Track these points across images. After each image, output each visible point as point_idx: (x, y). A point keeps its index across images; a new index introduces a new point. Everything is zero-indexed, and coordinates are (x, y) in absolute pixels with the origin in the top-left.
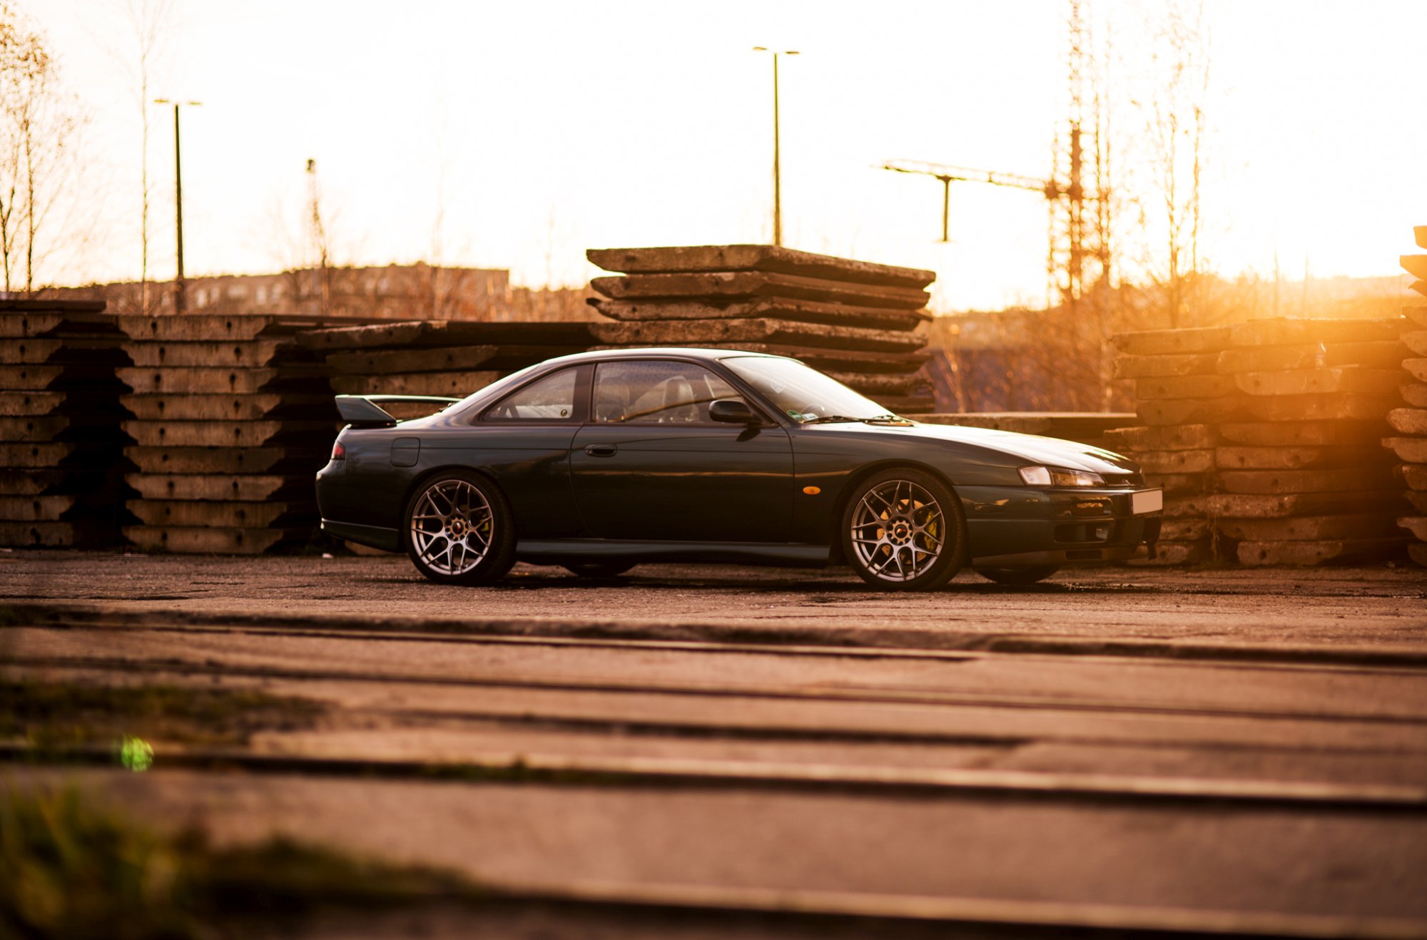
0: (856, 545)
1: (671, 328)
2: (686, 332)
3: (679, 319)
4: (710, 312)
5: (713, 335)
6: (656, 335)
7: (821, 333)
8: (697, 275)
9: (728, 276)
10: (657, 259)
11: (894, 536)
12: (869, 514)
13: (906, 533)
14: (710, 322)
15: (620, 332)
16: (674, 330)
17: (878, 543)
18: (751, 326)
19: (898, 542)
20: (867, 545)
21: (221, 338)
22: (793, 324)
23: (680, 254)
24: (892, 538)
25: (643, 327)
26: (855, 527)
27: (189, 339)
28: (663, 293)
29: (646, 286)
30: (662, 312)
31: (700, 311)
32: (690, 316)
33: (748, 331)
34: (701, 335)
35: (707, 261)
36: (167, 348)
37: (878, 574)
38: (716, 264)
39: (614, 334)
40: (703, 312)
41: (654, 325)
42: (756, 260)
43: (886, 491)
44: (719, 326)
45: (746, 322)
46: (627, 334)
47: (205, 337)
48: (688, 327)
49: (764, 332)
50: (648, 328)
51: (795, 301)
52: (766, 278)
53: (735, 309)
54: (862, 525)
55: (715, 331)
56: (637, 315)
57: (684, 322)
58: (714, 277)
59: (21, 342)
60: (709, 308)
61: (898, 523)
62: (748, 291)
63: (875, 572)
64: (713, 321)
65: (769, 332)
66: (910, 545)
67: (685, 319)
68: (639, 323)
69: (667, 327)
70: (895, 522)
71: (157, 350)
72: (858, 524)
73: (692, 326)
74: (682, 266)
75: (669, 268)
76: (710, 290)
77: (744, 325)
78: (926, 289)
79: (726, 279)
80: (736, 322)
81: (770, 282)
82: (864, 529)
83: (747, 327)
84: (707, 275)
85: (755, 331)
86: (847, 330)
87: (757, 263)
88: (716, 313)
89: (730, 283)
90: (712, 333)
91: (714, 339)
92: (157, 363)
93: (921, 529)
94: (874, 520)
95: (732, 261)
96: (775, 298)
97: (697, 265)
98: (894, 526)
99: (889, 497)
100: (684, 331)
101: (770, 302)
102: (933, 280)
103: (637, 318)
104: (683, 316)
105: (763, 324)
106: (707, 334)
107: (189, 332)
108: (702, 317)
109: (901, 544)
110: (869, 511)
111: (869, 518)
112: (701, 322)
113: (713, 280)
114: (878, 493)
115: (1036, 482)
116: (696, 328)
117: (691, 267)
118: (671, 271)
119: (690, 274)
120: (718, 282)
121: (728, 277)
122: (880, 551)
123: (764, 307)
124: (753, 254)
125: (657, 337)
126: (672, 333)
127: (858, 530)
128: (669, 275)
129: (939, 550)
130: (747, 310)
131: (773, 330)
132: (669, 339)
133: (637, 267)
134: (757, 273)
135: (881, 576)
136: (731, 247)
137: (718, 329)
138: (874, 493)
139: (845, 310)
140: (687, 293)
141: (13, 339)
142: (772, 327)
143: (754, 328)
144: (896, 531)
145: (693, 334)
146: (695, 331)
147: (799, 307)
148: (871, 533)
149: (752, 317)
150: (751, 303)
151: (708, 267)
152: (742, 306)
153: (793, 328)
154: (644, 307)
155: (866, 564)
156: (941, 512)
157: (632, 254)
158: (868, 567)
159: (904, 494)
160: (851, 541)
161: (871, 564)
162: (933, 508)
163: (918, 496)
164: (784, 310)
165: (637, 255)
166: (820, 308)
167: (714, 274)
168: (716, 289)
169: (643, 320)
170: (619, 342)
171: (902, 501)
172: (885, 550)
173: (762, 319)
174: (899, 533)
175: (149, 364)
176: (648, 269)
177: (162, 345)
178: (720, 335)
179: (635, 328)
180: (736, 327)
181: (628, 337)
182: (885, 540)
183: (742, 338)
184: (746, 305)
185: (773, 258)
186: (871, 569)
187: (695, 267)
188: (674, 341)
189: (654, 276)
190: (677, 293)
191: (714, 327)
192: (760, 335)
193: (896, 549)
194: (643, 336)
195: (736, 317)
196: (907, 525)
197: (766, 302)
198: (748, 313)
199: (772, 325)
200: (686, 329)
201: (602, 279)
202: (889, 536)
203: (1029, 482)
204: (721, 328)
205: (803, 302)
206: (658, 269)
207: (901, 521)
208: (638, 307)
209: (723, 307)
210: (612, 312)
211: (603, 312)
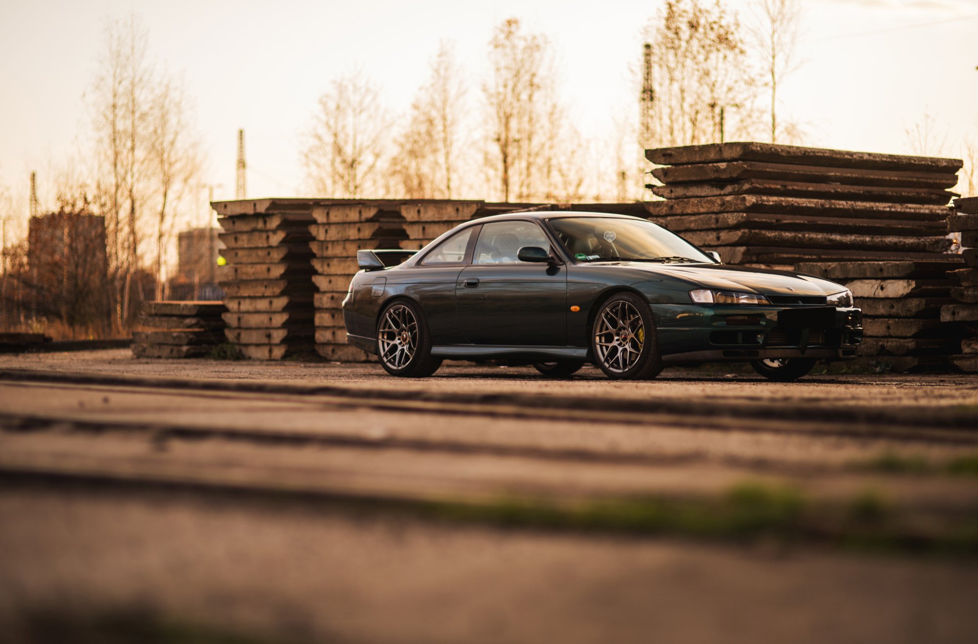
0: (598, 347)
1: (691, 203)
2: (699, 206)
3: (697, 197)
4: (714, 191)
5: (715, 208)
6: (682, 209)
7: (813, 205)
8: (705, 165)
9: (723, 165)
10: (683, 155)
15: (662, 208)
16: (692, 205)
18: (737, 200)
20: (605, 347)
21: (453, 219)
22: (775, 198)
23: (697, 151)
25: (675, 203)
26: (598, 334)
27: (436, 220)
28: (686, 179)
29: (676, 174)
30: (687, 192)
31: (709, 190)
32: (703, 194)
33: (736, 204)
34: (708, 208)
35: (712, 155)
36: (427, 226)
37: (609, 367)
38: (718, 157)
39: (658, 209)
40: (710, 191)
41: (682, 201)
42: (740, 153)
43: (615, 309)
44: (719, 201)
45: (734, 198)
46: (665, 208)
47: (445, 218)
48: (700, 202)
49: (745, 204)
50: (678, 204)
51: (780, 182)
52: (745, 166)
53: (729, 189)
54: (603, 332)
55: (716, 205)
56: (673, 195)
57: (698, 199)
58: (715, 166)
59: (358, 225)
60: (714, 188)
62: (735, 176)
64: (716, 198)
65: (748, 204)
66: (627, 347)
67: (701, 197)
68: (673, 200)
69: (688, 203)
70: (622, 331)
71: (421, 228)
73: (703, 202)
74: (698, 160)
75: (691, 161)
76: (713, 176)
77: (733, 200)
78: (956, 174)
79: (722, 167)
80: (728, 198)
81: (749, 168)
82: (604, 336)
84: (711, 165)
85: (739, 204)
86: (847, 203)
87: (741, 155)
88: (717, 192)
89: (724, 169)
90: (715, 206)
91: (715, 210)
92: (421, 237)
93: (633, 335)
95: (727, 154)
96: (753, 180)
97: (707, 158)
98: (621, 333)
99: (616, 313)
100: (698, 205)
101: (750, 183)
102: (961, 167)
103: (673, 197)
104: (699, 195)
105: (744, 199)
106: (712, 207)
107: (437, 215)
108: (710, 195)
109: (623, 346)
111: (606, 328)
112: (709, 198)
113: (715, 169)
115: (702, 301)
116: (705, 203)
117: (703, 160)
118: (692, 163)
119: (701, 165)
120: (718, 170)
121: (723, 166)
123: (747, 186)
124: (738, 149)
125: (682, 210)
126: (691, 206)
128: (690, 166)
130: (736, 189)
131: (751, 203)
132: (689, 211)
133: (673, 161)
134: (740, 162)
136: (727, 144)
137: (718, 203)
139: (840, 188)
140: (699, 178)
141: (355, 223)
142: (751, 201)
143: (739, 202)
145: (703, 208)
146: (704, 205)
147: (785, 186)
149: (739, 194)
150: (739, 184)
151: (713, 159)
152: (733, 186)
153: (773, 201)
154: (677, 189)
157: (669, 152)
158: (604, 361)
164: (765, 188)
165: (673, 152)
166: (823, 187)
167: (715, 164)
168: (716, 175)
169: (676, 198)
170: (661, 214)
173: (744, 195)
175: (417, 237)
176: (679, 162)
177: (424, 225)
178: (719, 208)
179: (671, 204)
180: (728, 201)
181: (666, 211)
183: (732, 210)
184: (736, 186)
185: (753, 151)
186: (606, 364)
187: (705, 160)
188: (692, 213)
189: (681, 167)
190: (693, 178)
191: (716, 202)
192: (742, 207)
193: (620, 349)
194: (674, 210)
195: (730, 194)
196: (627, 333)
197: (748, 183)
198: (738, 191)
199: (751, 199)
200: (699, 204)
201: (656, 170)
202: (617, 340)
203: (697, 301)
204: (720, 203)
205: (787, 183)
206: (685, 162)
208: (673, 189)
209: (722, 187)
210: (660, 194)
211: (654, 193)
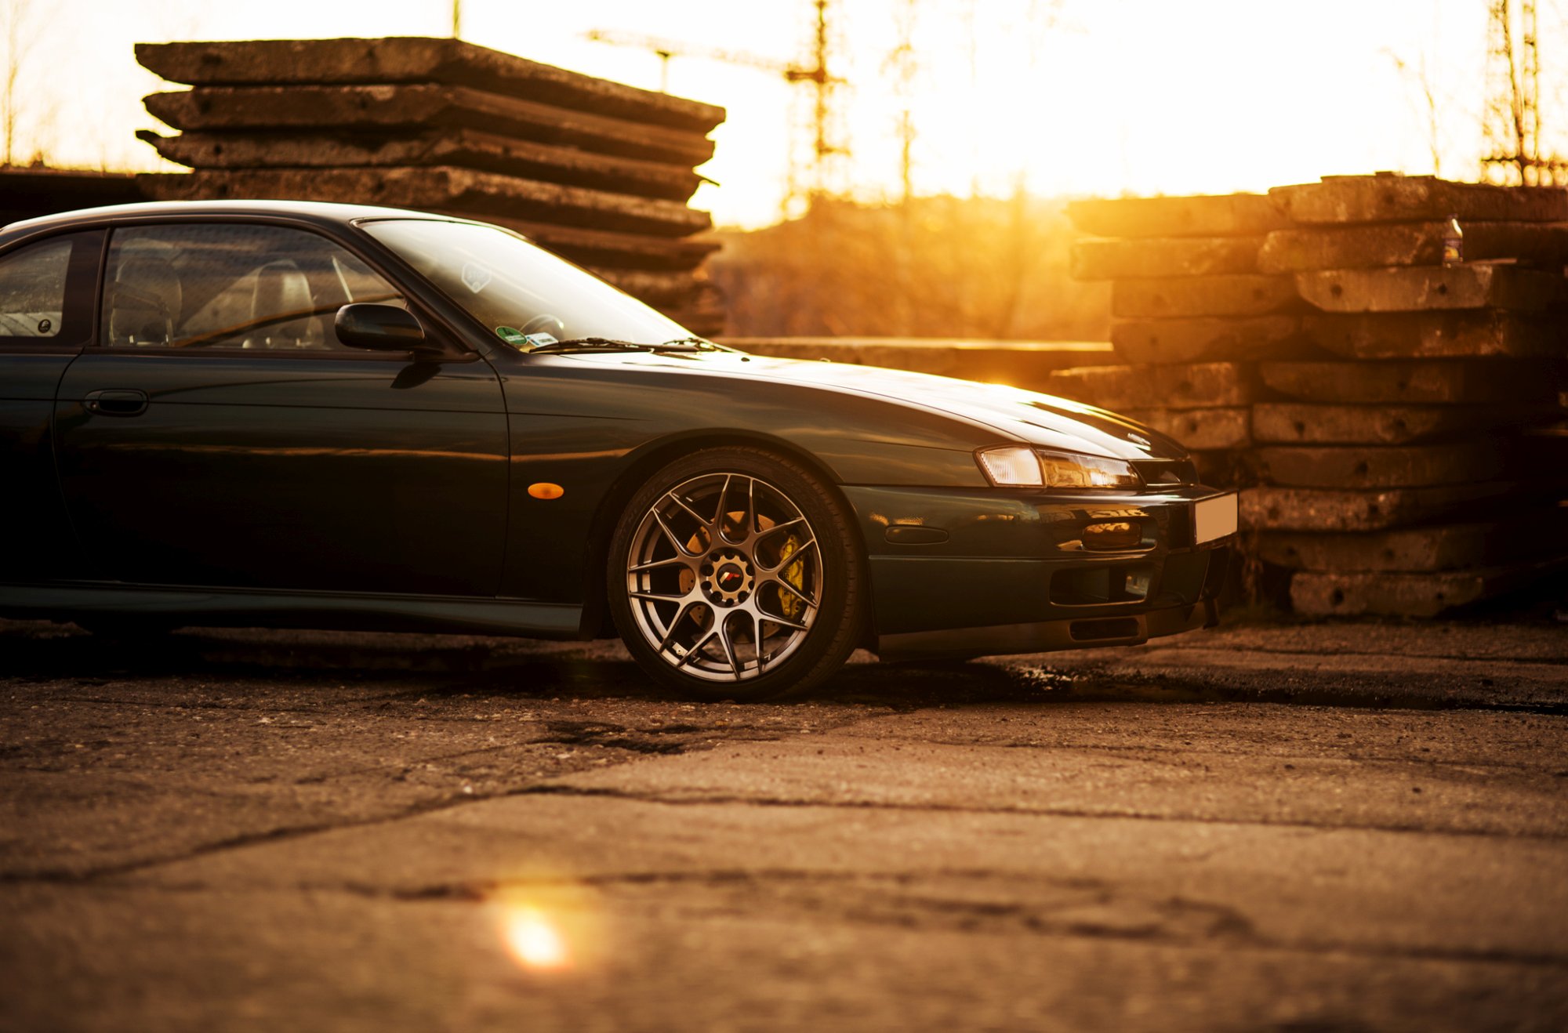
0: (636, 603)
2: (309, 190)
3: (297, 166)
4: (349, 155)
5: (356, 196)
6: (255, 195)
7: (544, 197)
8: (328, 90)
9: (384, 92)
10: (258, 60)
11: (716, 587)
12: (664, 542)
13: (740, 581)
14: (352, 173)
15: (194, 189)
16: (288, 186)
17: (684, 602)
18: (423, 180)
19: (724, 600)
20: (657, 604)
22: (496, 179)
24: (711, 591)
25: (232, 180)
26: (634, 567)
28: (270, 120)
29: (239, 108)
30: (267, 154)
31: (335, 152)
32: (316, 160)
33: (418, 190)
34: (335, 194)
35: (346, 66)
37: (681, 664)
38: (363, 70)
39: (181, 193)
40: (339, 155)
41: (253, 176)
42: (433, 64)
43: (699, 495)
44: (367, 181)
45: (414, 174)
46: (204, 192)
48: (313, 180)
49: (446, 190)
50: (243, 182)
51: (501, 139)
52: (449, 96)
53: (395, 150)
54: (648, 563)
55: (359, 188)
56: (223, 159)
57: (305, 172)
58: (359, 94)
60: (350, 148)
61: (723, 560)
62: (419, 118)
63: (675, 661)
64: (357, 171)
65: (454, 190)
66: (750, 606)
67: (308, 167)
68: (227, 174)
70: (717, 559)
72: (640, 563)
73: (319, 179)
74: (301, 74)
75: (279, 77)
76: (352, 116)
77: (411, 179)
78: (711, 136)
79: (380, 97)
80: (396, 174)
81: (456, 103)
82: (652, 572)
83: (416, 182)
84: (346, 89)
85: (431, 190)
86: (587, 195)
87: (434, 70)
88: (362, 157)
89: (387, 104)
90: (356, 192)
93: (772, 573)
94: (674, 554)
95: (391, 65)
96: (466, 133)
97: (329, 73)
98: (716, 565)
99: (706, 507)
100: (305, 188)
101: (457, 139)
102: (722, 120)
103: (223, 164)
104: (304, 160)
105: (444, 178)
106: (346, 193)
108: (338, 163)
109: (730, 603)
110: (663, 533)
111: (665, 549)
112: (335, 172)
113: (358, 99)
114: (682, 499)
115: (1012, 480)
116: (326, 182)
117: (319, 75)
118: (284, 83)
119: (316, 88)
120: (366, 102)
121: (382, 93)
122: (686, 617)
123: (446, 146)
124: (427, 54)
126: (284, 190)
127: (640, 574)
128: (279, 90)
129: (809, 618)
130: (416, 153)
131: (463, 188)
133: (223, 74)
134: (434, 87)
135: (687, 668)
136: (389, 41)
137: (365, 185)
138: (675, 498)
139: (584, 160)
140: (310, 121)
142: (459, 184)
143: (429, 184)
144: (719, 576)
145: (320, 194)
146: (324, 188)
147: (507, 150)
148: (667, 581)
149: (425, 165)
150: (425, 140)
151: (348, 75)
152: (407, 144)
153: (497, 186)
154: (234, 146)
155: (657, 645)
156: (814, 539)
158: (662, 649)
159: (737, 499)
160: (626, 596)
161: (668, 646)
162: (798, 532)
163: (768, 505)
164: (481, 154)
165: (224, 54)
166: (543, 154)
167: (359, 89)
168: (362, 115)
169: (234, 167)
171: (732, 514)
172: (695, 616)
173: (443, 169)
174: (725, 581)
176: (242, 78)
178: (368, 196)
179: (220, 182)
180: (396, 182)
182: (697, 595)
183: (407, 201)
184: (415, 144)
186: (667, 655)
187: (324, 75)
189: (253, 91)
190: (293, 120)
191: (358, 181)
192: (438, 196)
193: (720, 613)
195: (397, 164)
196: (743, 565)
197: (450, 138)
198: (418, 158)
199: (461, 179)
201: (162, 95)
202: (706, 586)
203: (999, 480)
205: (513, 143)
206: (260, 78)
207: (729, 556)
208: (224, 145)
209: (373, 146)
210: (179, 155)
211: (164, 153)
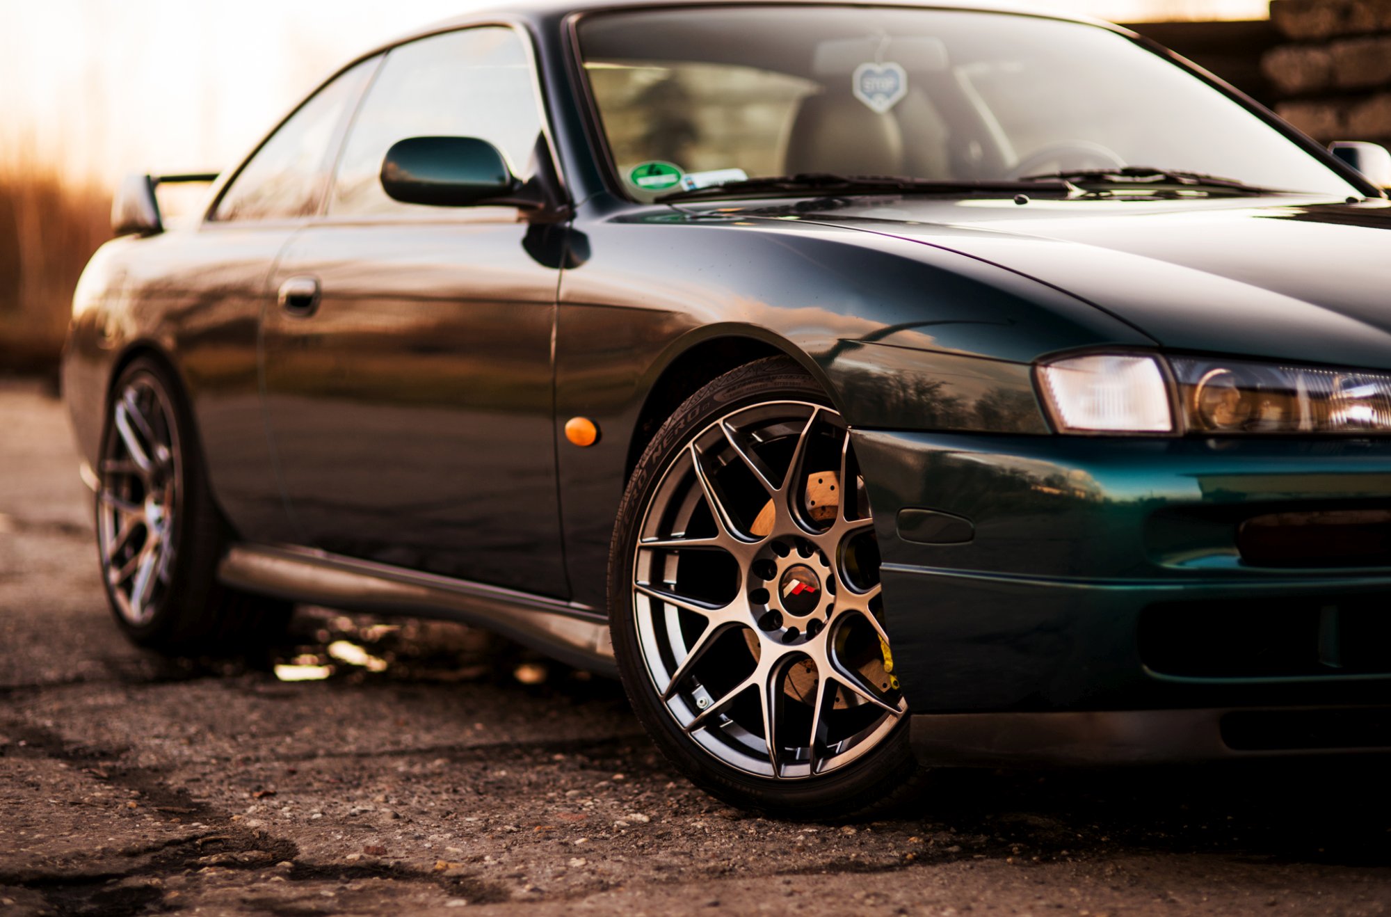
0: (643, 606)
11: (773, 603)
12: (703, 510)
17: (717, 617)
19: (784, 629)
24: (767, 607)
26: (650, 540)
37: (695, 727)
54: (678, 538)
61: (794, 556)
63: (687, 719)
66: (818, 649)
72: (662, 534)
93: (862, 600)
94: (713, 532)
98: (782, 563)
109: (792, 636)
110: (704, 498)
111: (703, 524)
114: (738, 437)
127: (660, 555)
135: (704, 738)
158: (669, 695)
160: (629, 588)
182: (740, 610)
202: (758, 598)
203: (1077, 420)
207: (805, 554)
